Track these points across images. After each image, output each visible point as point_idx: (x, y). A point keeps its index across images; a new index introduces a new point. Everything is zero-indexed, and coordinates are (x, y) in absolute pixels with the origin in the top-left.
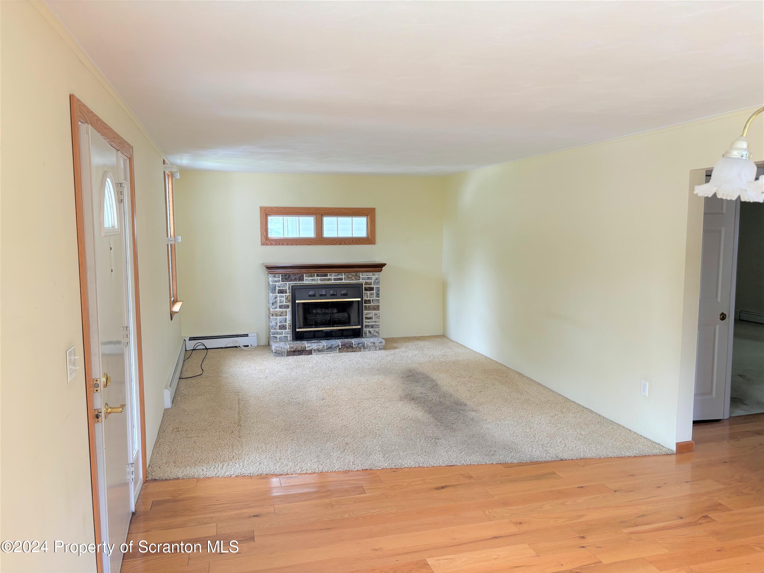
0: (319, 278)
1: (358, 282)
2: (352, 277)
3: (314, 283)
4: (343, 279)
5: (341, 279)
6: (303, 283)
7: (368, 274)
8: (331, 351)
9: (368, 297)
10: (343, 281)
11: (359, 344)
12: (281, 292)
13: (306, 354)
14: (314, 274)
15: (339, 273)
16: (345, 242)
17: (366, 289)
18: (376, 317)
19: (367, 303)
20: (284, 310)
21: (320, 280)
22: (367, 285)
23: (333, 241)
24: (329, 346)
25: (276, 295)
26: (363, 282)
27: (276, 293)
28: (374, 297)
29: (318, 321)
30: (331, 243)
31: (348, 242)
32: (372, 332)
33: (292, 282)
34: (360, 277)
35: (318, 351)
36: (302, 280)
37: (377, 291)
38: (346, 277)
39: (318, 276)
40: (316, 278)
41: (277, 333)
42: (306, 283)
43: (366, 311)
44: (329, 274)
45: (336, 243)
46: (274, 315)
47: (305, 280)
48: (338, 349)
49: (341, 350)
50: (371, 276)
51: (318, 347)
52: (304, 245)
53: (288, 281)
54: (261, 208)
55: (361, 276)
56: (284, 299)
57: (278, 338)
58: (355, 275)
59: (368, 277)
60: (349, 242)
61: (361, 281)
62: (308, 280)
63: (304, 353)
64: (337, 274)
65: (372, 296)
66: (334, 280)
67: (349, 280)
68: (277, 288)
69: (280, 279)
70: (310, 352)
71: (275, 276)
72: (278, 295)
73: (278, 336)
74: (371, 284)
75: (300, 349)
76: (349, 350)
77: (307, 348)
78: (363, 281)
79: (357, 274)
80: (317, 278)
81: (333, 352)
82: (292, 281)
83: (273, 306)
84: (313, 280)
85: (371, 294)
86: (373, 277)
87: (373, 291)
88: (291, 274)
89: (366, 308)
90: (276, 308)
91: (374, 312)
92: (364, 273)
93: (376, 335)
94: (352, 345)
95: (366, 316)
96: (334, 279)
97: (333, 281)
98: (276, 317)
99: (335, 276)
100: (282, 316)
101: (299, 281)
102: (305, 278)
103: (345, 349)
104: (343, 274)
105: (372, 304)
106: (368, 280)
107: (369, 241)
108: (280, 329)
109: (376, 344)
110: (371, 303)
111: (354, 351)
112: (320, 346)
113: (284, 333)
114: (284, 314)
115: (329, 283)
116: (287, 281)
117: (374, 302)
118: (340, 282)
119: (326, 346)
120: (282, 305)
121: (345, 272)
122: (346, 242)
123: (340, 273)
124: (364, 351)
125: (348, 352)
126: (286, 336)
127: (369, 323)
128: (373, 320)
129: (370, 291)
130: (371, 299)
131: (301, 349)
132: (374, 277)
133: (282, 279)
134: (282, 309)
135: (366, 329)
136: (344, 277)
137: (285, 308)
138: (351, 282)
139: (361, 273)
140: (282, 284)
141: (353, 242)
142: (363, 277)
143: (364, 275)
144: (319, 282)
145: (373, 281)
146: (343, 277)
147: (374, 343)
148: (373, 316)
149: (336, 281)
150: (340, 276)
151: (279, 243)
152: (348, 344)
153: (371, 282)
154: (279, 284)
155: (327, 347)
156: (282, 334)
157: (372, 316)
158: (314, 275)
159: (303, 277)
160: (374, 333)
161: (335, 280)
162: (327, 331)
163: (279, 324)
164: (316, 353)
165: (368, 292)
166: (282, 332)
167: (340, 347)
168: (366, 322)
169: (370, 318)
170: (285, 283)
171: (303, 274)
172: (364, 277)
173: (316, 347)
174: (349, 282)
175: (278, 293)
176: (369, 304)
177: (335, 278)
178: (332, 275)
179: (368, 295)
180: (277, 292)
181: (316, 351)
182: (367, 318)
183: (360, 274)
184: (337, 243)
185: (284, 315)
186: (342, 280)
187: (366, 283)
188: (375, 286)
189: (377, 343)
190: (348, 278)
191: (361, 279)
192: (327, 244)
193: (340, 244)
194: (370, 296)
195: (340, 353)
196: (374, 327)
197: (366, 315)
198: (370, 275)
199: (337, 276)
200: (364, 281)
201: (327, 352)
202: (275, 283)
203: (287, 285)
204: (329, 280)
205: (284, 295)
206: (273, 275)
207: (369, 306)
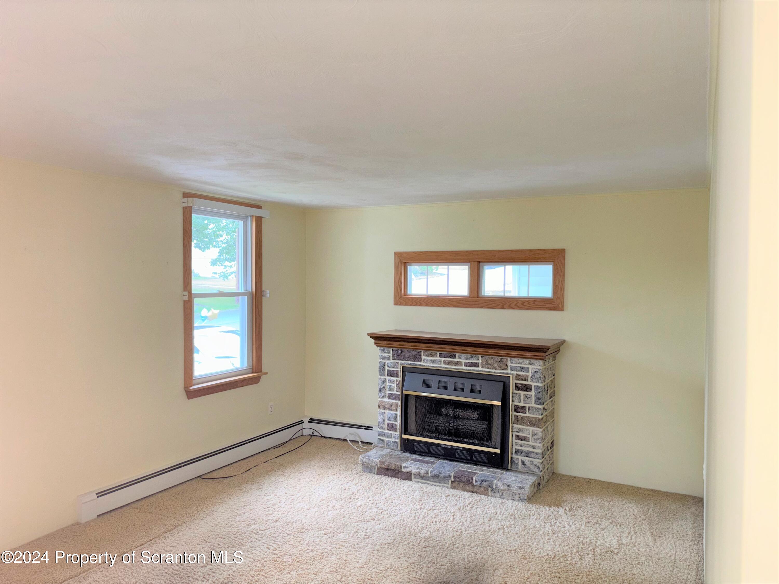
0: (443, 359)
1: (503, 373)
2: (493, 364)
3: (435, 366)
4: (480, 365)
5: (476, 365)
6: (420, 365)
7: (521, 360)
8: (440, 483)
9: (522, 401)
10: (480, 368)
11: (482, 481)
12: (391, 374)
13: (403, 477)
14: (435, 352)
15: (472, 355)
16: (510, 304)
17: (517, 387)
18: (535, 440)
19: (519, 412)
20: (394, 401)
21: (445, 363)
22: (519, 380)
23: (492, 303)
24: (436, 473)
25: (385, 377)
26: (512, 374)
27: (384, 375)
28: (531, 404)
29: (439, 428)
30: (488, 305)
31: (516, 305)
32: (528, 464)
33: (406, 362)
34: (507, 365)
35: (419, 477)
36: (420, 360)
37: (536, 393)
38: (485, 363)
39: (441, 356)
40: (438, 358)
41: (384, 434)
42: (424, 366)
43: (515, 426)
44: (457, 355)
45: (496, 306)
46: (381, 407)
47: (423, 360)
48: (450, 481)
49: (454, 485)
50: (527, 364)
51: (418, 471)
52: (449, 307)
53: (401, 360)
54: (396, 254)
55: (509, 364)
56: (394, 385)
57: (386, 442)
58: (499, 360)
59: (521, 367)
60: (518, 305)
61: (509, 371)
62: (427, 361)
63: (400, 475)
64: (470, 356)
65: (528, 401)
66: (465, 366)
67: (488, 368)
68: (387, 368)
69: (391, 355)
70: (408, 476)
71: (383, 350)
72: (388, 378)
73: (386, 439)
74: (526, 380)
75: (393, 467)
76: (468, 488)
77: (402, 468)
78: (512, 372)
79: (503, 360)
80: (441, 359)
81: (443, 485)
82: (405, 360)
83: (380, 394)
84: (434, 361)
85: (526, 396)
86: (531, 367)
87: (530, 392)
88: (404, 349)
89: (517, 420)
90: (383, 397)
91: (531, 429)
92: (514, 359)
93: (534, 470)
94: (471, 480)
95: (518, 434)
96: (465, 364)
97: (463, 367)
98: (383, 411)
99: (467, 359)
100: (391, 410)
101: (414, 361)
102: (423, 357)
103: (461, 485)
104: (480, 356)
105: (527, 415)
106: (521, 371)
107: (551, 304)
108: (388, 429)
109: (511, 488)
110: (526, 413)
111: (476, 492)
112: (422, 469)
113: (393, 436)
114: (393, 407)
115: (458, 369)
116: (399, 360)
117: (531, 411)
118: (474, 370)
119: (431, 472)
120: (392, 394)
121: (483, 355)
122: (513, 305)
123: (474, 354)
124: (492, 496)
125: (464, 490)
126: (396, 442)
127: (521, 446)
128: (530, 443)
129: (524, 391)
130: (527, 405)
131: (395, 468)
132: (533, 368)
133: (393, 355)
134: (392, 399)
135: (517, 457)
136: (481, 363)
137: (395, 399)
138: (493, 372)
139: (509, 359)
140: (392, 363)
141: (524, 305)
142: (512, 365)
143: (513, 362)
144: (443, 366)
145: (530, 374)
146: (480, 361)
147: (509, 486)
148: (530, 436)
149: (469, 366)
150: (474, 360)
151: (416, 302)
152: (465, 477)
153: (527, 376)
154: (388, 362)
155: (432, 475)
156: (390, 436)
157: (528, 436)
158: (436, 354)
159: (420, 355)
160: (531, 467)
161: (467, 366)
162: (446, 447)
163: (387, 422)
164: (417, 480)
165: (522, 393)
166: (391, 434)
167: (453, 480)
168: (517, 444)
169: (524, 439)
170: (397, 362)
171: (421, 352)
172: (514, 366)
173: (416, 471)
174: (489, 372)
175: (388, 375)
176: (522, 413)
177: (467, 363)
178: (462, 357)
179: (522, 398)
180: (386, 373)
181: (417, 477)
182: (518, 438)
183: (507, 359)
184: (498, 305)
185: (394, 410)
186: (478, 366)
187: (518, 377)
188: (534, 384)
189: (514, 487)
190: (487, 364)
191: (509, 368)
192: (482, 307)
193: (503, 308)
194: (524, 400)
195: (453, 489)
196: (530, 457)
197: (516, 432)
198: (525, 363)
199: (469, 359)
200: (515, 373)
201: (434, 482)
202: (384, 361)
203: (399, 367)
204: (457, 363)
205: (395, 379)
206: (381, 349)
207: (522, 418)
